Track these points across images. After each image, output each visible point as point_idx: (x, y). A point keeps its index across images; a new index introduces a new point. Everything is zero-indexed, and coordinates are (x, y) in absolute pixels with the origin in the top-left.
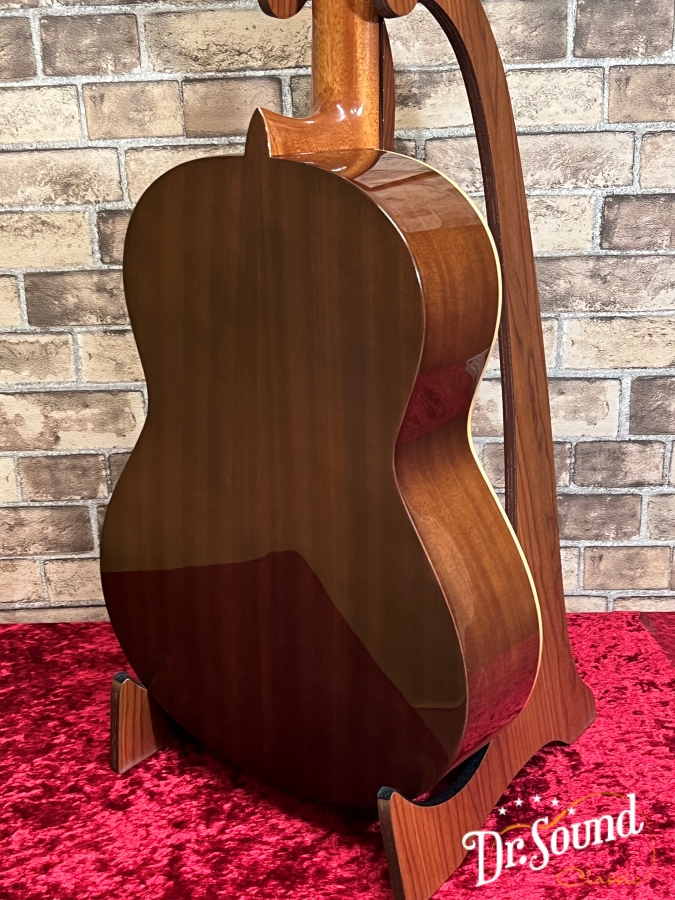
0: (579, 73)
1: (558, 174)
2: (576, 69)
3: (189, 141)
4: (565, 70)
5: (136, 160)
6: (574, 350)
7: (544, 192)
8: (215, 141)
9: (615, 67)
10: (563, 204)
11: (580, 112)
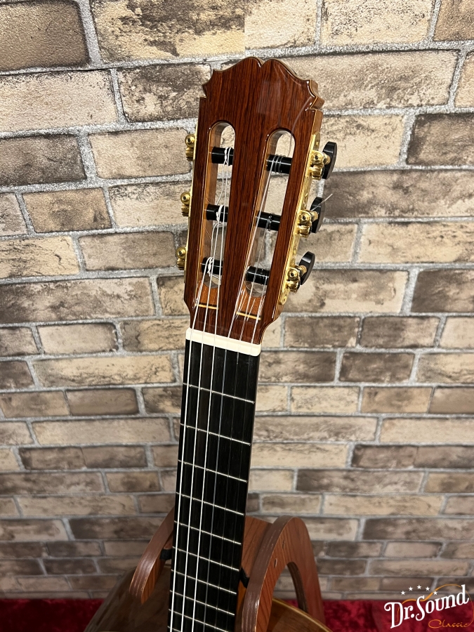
0: (342, 389)
1: (326, 434)
2: (340, 387)
3: (74, 418)
4: (333, 387)
5: (40, 427)
6: (330, 507)
7: (315, 442)
8: (92, 418)
9: (368, 387)
10: (327, 447)
11: (342, 407)
